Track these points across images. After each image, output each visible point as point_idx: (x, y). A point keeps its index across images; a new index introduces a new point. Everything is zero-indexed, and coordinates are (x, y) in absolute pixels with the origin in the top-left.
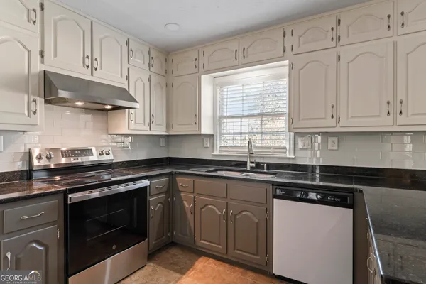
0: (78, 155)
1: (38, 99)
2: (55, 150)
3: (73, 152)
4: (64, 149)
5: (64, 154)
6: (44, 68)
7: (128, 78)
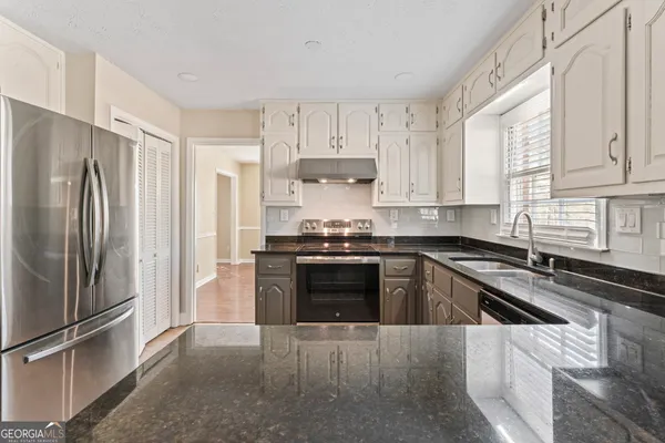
0: (337, 226)
1: (296, 182)
2: (317, 221)
3: (333, 224)
4: (326, 220)
5: (326, 225)
6: (300, 156)
7: (377, 147)
